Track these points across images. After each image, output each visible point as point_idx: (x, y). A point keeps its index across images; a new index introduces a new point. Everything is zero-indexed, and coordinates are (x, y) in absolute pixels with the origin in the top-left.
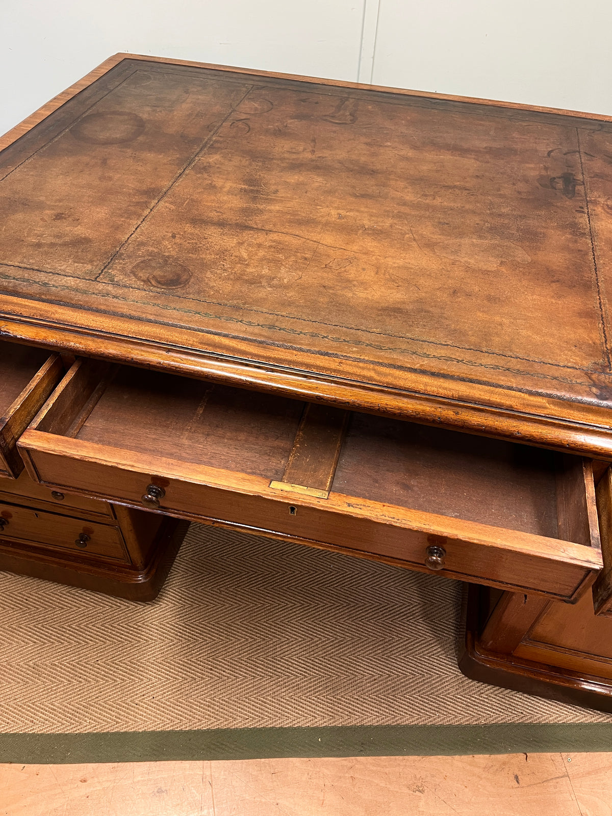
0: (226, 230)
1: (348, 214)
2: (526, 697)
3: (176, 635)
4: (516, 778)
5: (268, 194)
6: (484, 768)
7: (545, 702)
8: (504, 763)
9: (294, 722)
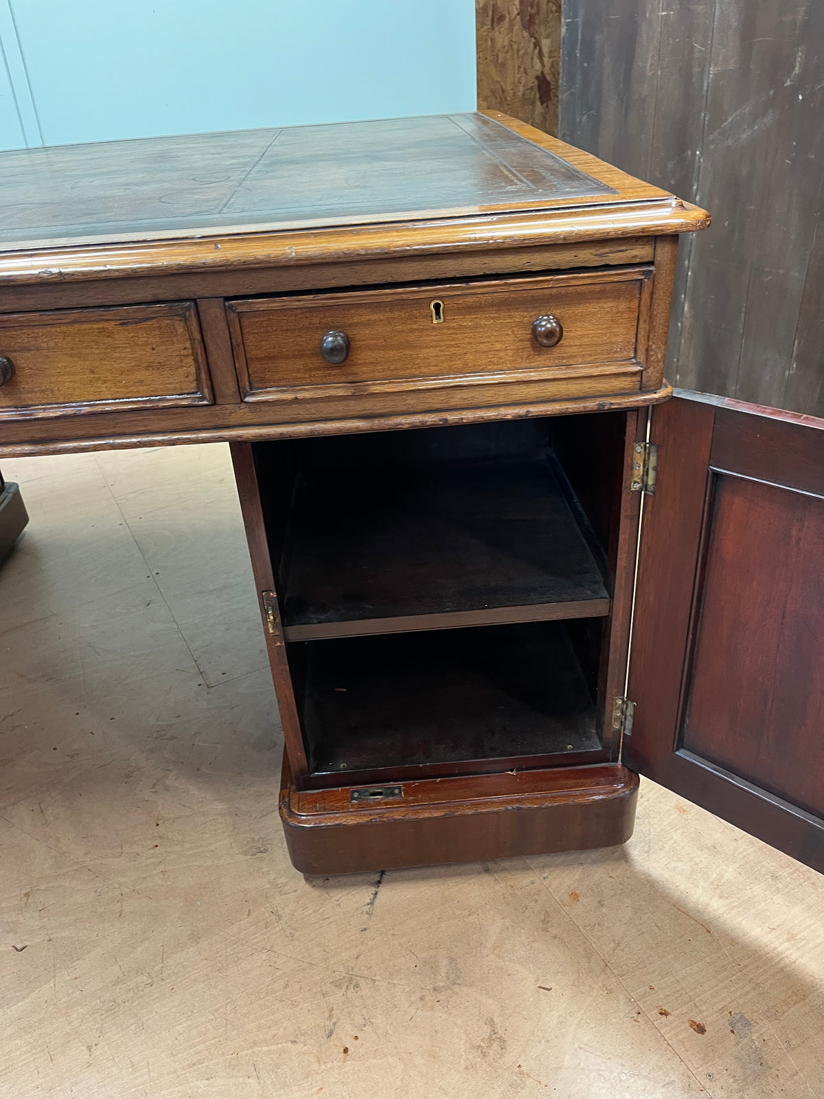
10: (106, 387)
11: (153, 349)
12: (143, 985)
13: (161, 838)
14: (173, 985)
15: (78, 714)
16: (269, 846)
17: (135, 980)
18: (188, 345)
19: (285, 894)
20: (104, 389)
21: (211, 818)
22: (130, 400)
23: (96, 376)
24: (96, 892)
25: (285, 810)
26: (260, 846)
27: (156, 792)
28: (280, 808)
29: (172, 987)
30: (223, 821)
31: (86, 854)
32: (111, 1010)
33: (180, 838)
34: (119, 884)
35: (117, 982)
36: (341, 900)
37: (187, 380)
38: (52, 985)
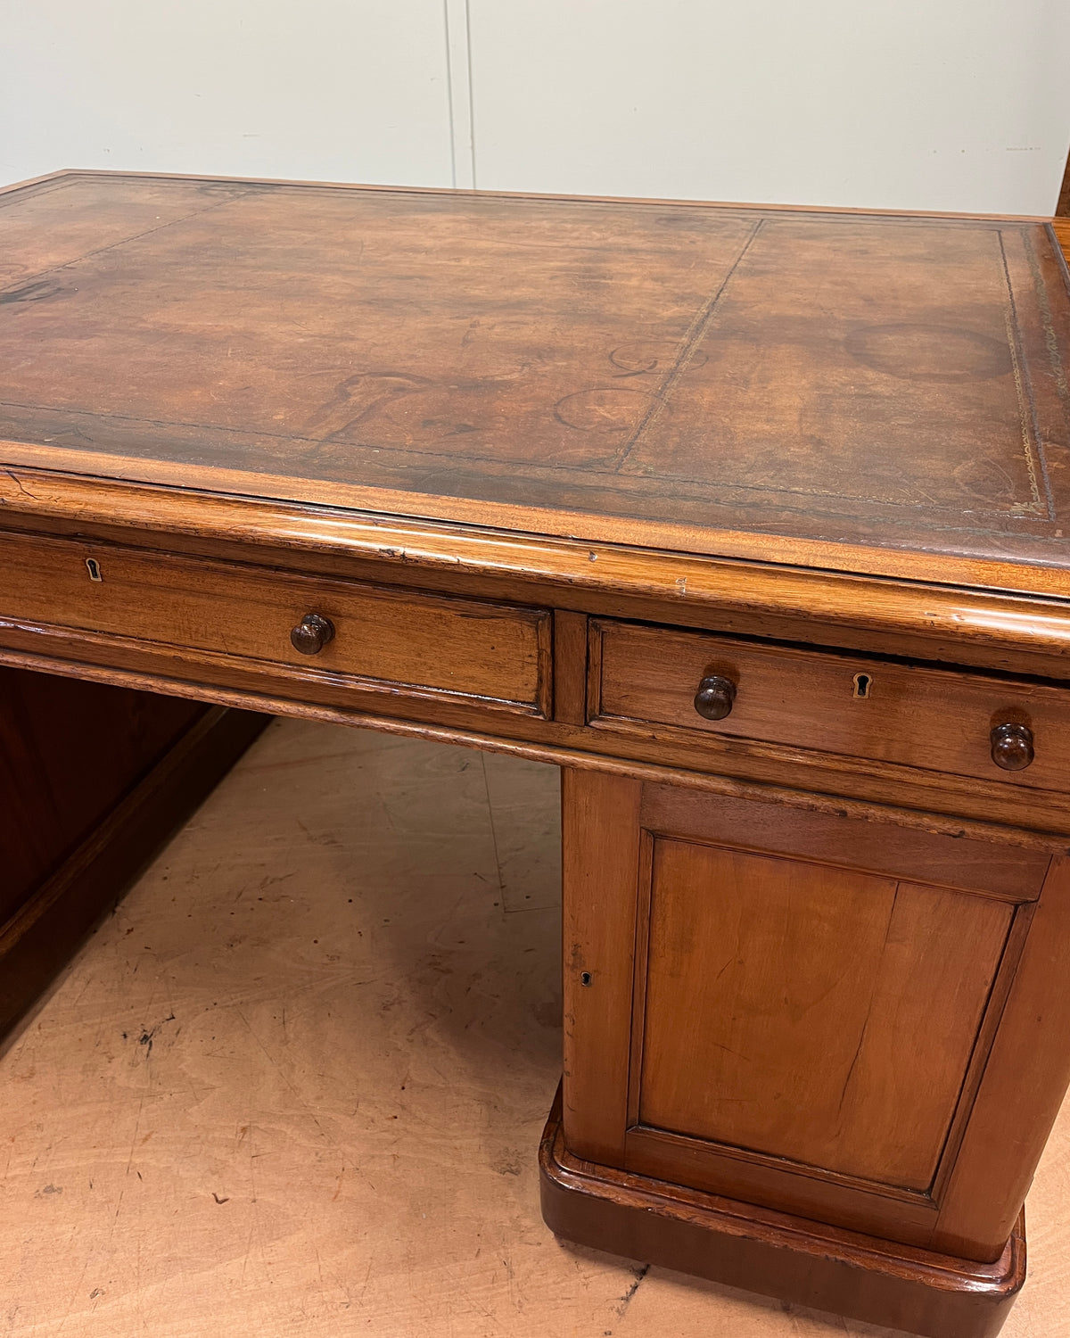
10: (431, 674)
11: (493, 648)
12: (338, 1302)
13: (403, 1107)
14: (372, 1317)
15: (350, 901)
16: (523, 1167)
17: (332, 1292)
18: (534, 653)
19: (526, 1243)
20: (428, 675)
21: (466, 1102)
22: (456, 693)
23: (423, 660)
24: (317, 1154)
25: (546, 1153)
26: (513, 1162)
27: (412, 1041)
28: (541, 1148)
29: (369, 1318)
30: (478, 1111)
31: (318, 1098)
32: (297, 1321)
33: (424, 1116)
34: (344, 1154)
35: (312, 1287)
36: (591, 1279)
37: (525, 687)
38: (243, 1262)
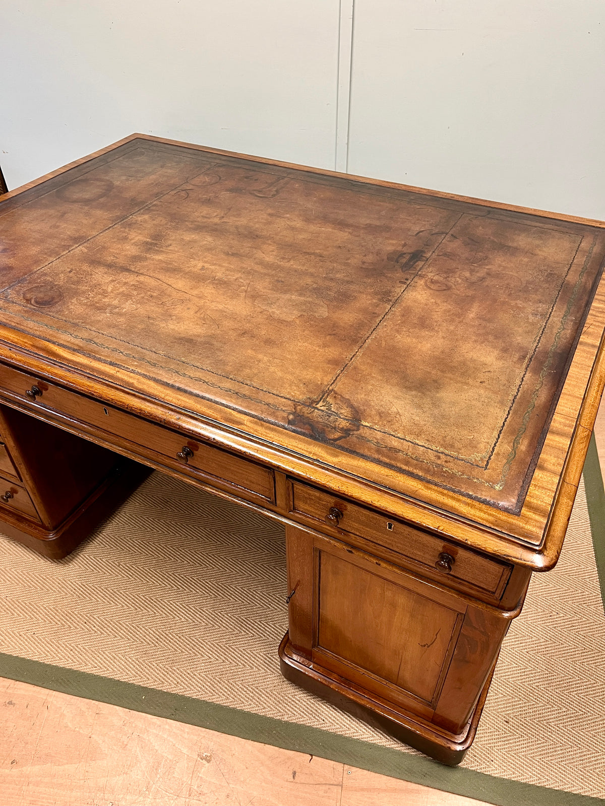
0: (110, 271)
1: (210, 267)
2: (334, 708)
3: (72, 591)
4: (294, 773)
5: (162, 247)
6: (270, 757)
7: (349, 716)
8: (289, 758)
9: (130, 679)
